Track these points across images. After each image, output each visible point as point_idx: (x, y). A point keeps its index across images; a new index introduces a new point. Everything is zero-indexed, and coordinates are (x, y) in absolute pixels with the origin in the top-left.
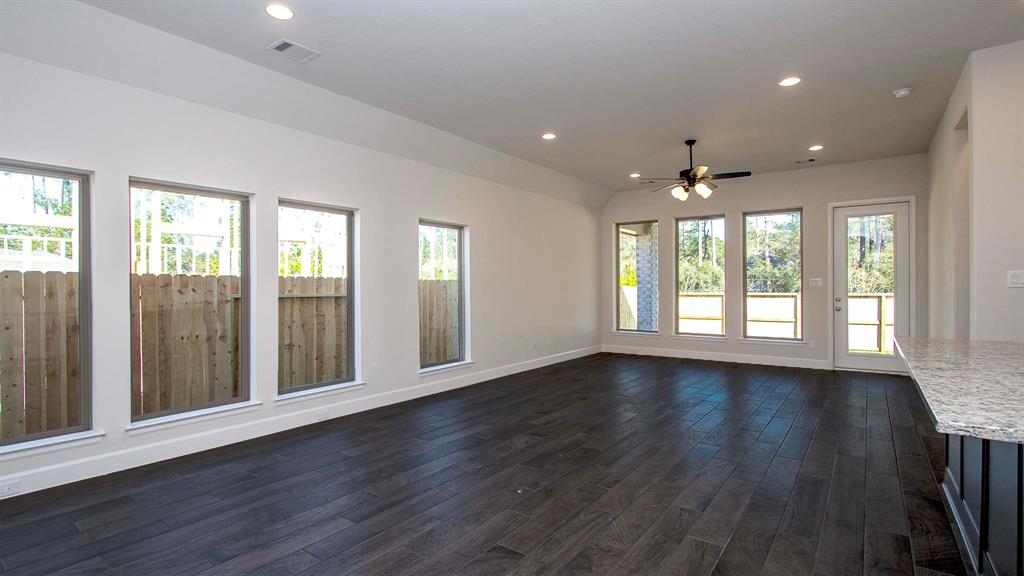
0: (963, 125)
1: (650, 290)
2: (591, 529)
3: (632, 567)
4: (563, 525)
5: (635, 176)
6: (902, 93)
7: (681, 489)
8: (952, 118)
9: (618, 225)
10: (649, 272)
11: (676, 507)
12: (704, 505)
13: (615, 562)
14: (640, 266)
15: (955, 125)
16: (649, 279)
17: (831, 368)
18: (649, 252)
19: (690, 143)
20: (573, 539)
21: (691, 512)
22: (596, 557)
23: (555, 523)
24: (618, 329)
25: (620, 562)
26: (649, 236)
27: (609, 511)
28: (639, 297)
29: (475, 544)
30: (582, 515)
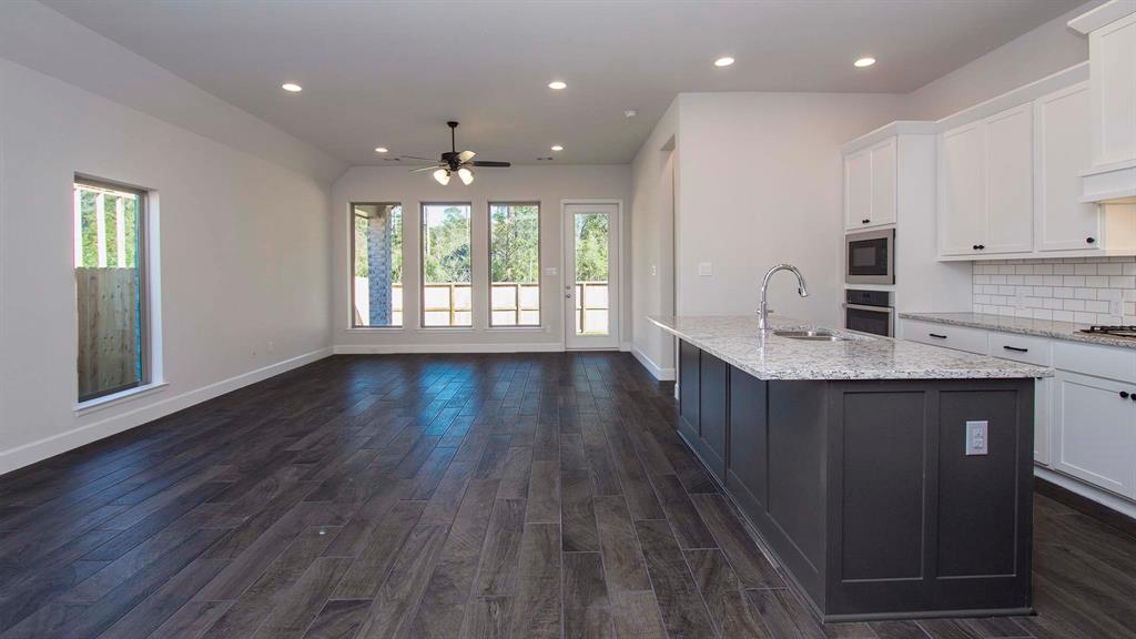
0: (670, 146)
1: (384, 280)
2: (431, 548)
3: (492, 569)
4: (398, 553)
5: (381, 150)
6: (631, 114)
7: (498, 481)
8: (660, 140)
9: (353, 205)
10: (383, 260)
11: (502, 500)
12: (525, 491)
13: (475, 570)
14: (373, 253)
15: (662, 145)
16: (383, 268)
17: (563, 350)
18: (383, 237)
19: (453, 125)
20: (417, 564)
21: (518, 501)
22: (452, 573)
23: (387, 555)
24: (354, 326)
25: (479, 570)
26: (383, 220)
27: (439, 523)
28: (370, 288)
29: (299, 612)
30: (413, 536)
